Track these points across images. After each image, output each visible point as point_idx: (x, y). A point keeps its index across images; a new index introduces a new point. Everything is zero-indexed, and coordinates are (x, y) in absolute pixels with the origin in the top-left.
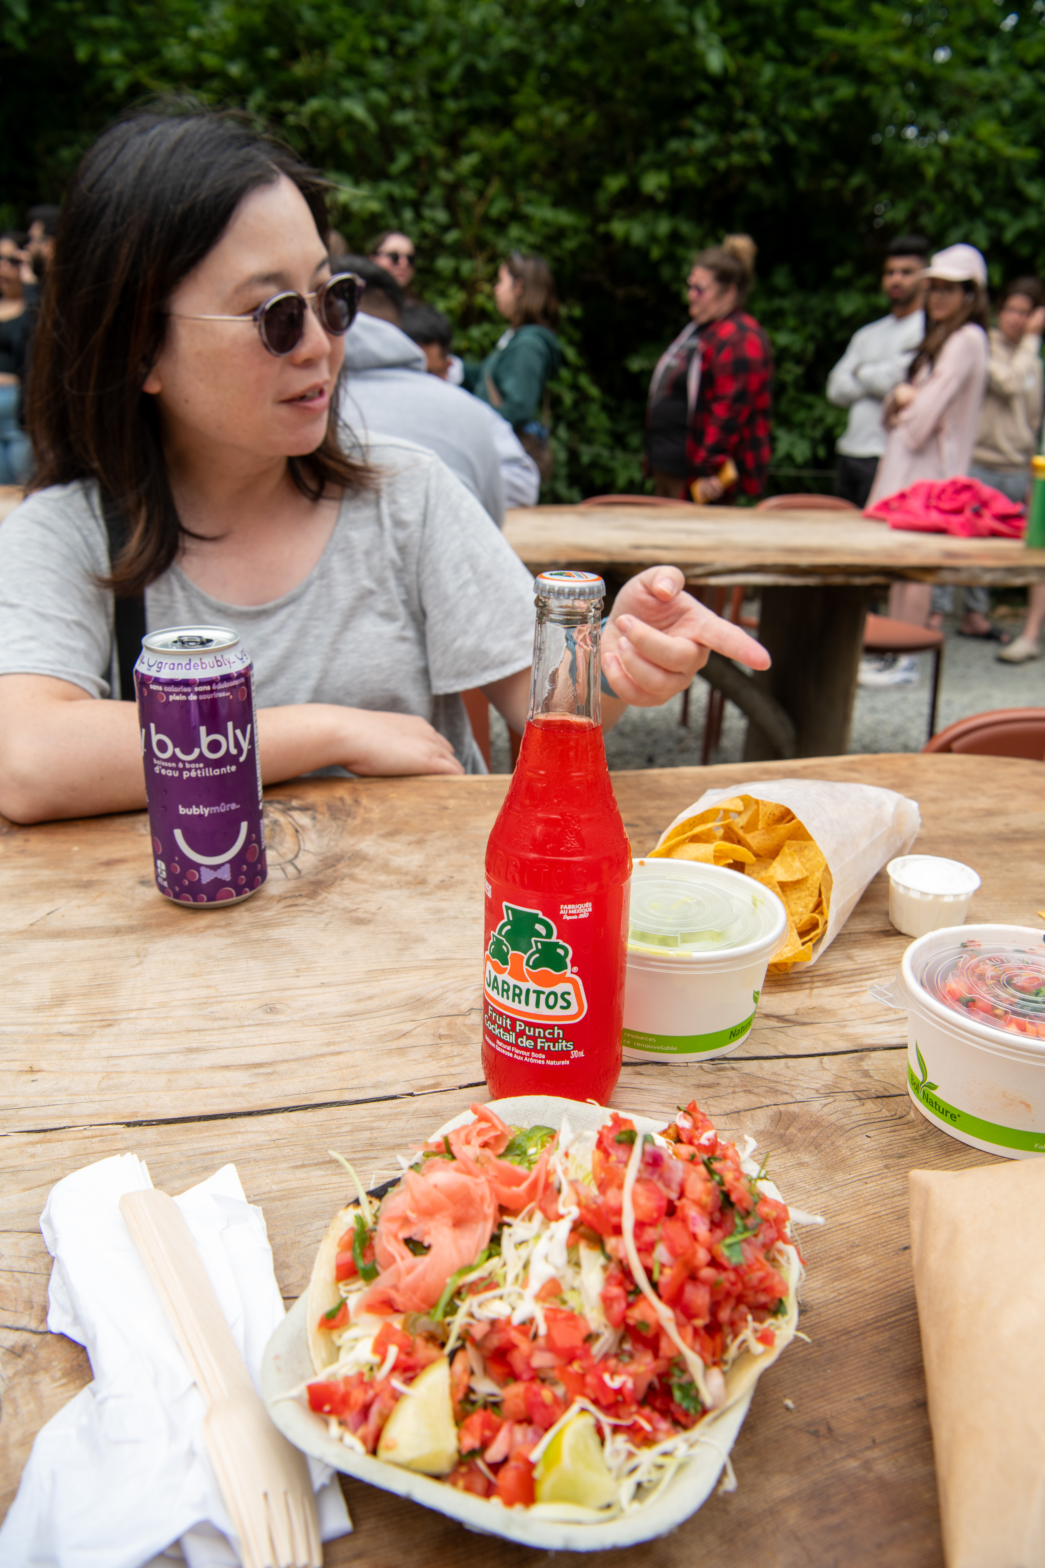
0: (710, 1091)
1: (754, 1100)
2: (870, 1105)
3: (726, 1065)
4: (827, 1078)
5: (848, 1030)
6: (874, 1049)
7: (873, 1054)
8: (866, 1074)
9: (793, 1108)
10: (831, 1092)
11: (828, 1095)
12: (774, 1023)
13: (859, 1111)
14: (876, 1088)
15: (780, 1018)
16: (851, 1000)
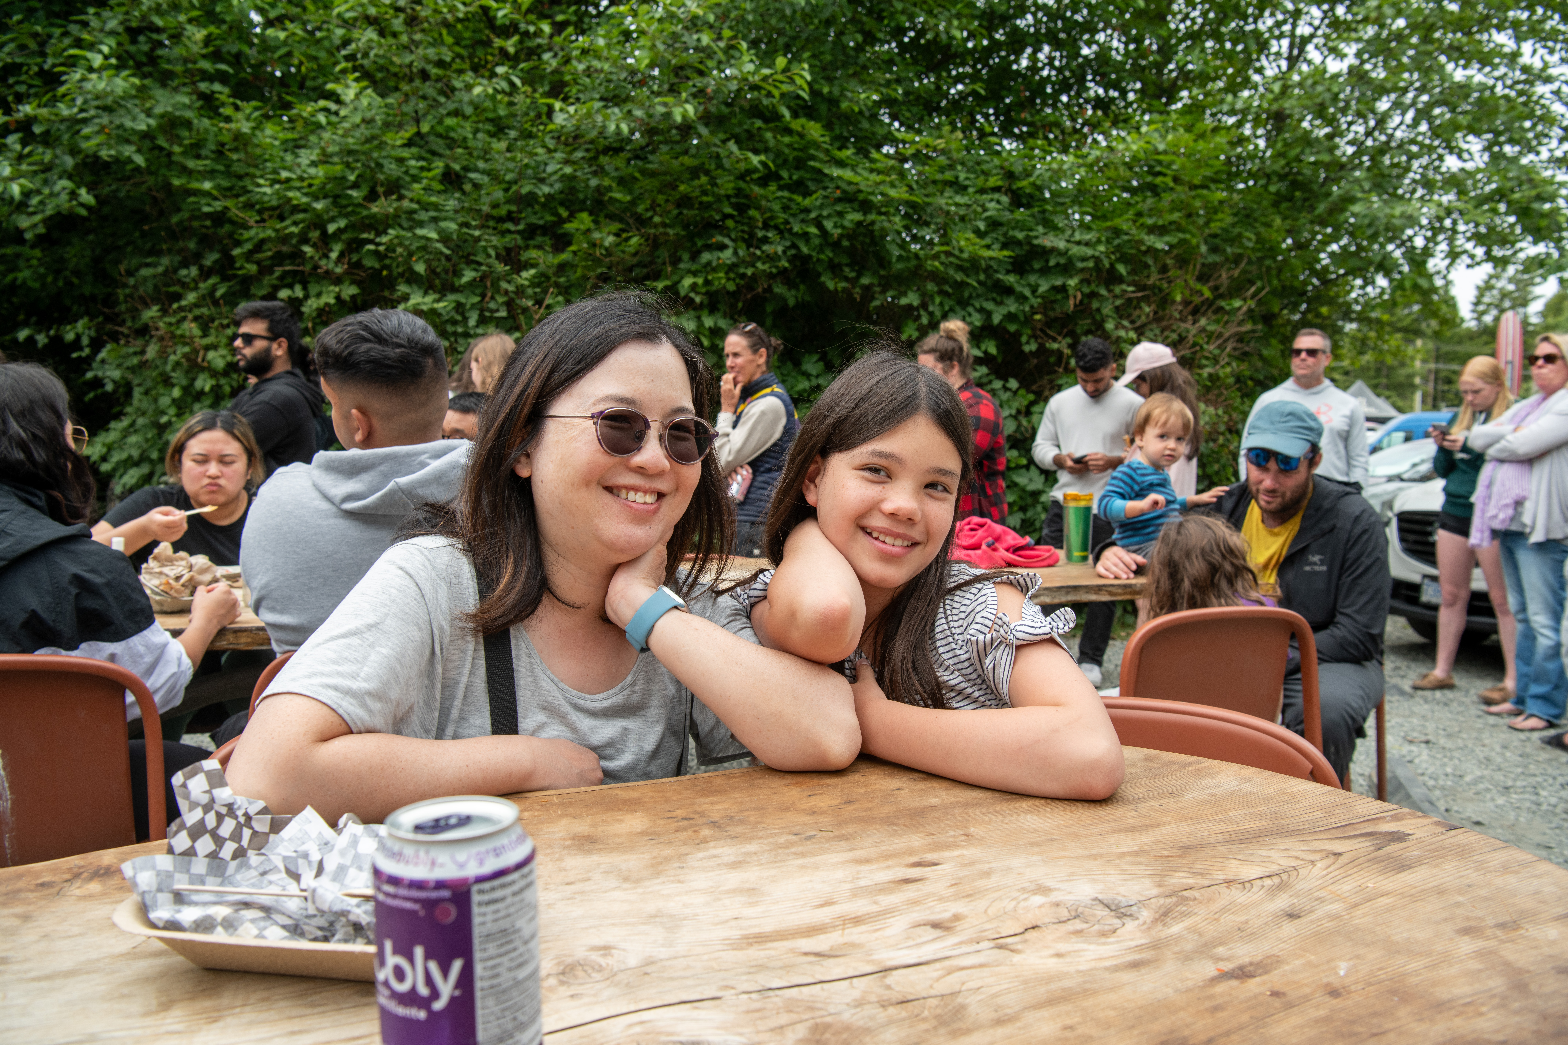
0: (758, 1015)
1: (794, 1017)
2: (892, 1010)
3: (771, 993)
4: (856, 994)
5: (874, 957)
6: (896, 968)
7: (895, 973)
8: (889, 987)
9: (828, 1019)
10: (859, 1004)
11: (856, 1006)
12: (812, 958)
13: (882, 1015)
14: (896, 996)
15: (817, 954)
16: (877, 934)
